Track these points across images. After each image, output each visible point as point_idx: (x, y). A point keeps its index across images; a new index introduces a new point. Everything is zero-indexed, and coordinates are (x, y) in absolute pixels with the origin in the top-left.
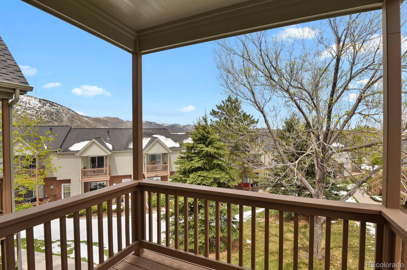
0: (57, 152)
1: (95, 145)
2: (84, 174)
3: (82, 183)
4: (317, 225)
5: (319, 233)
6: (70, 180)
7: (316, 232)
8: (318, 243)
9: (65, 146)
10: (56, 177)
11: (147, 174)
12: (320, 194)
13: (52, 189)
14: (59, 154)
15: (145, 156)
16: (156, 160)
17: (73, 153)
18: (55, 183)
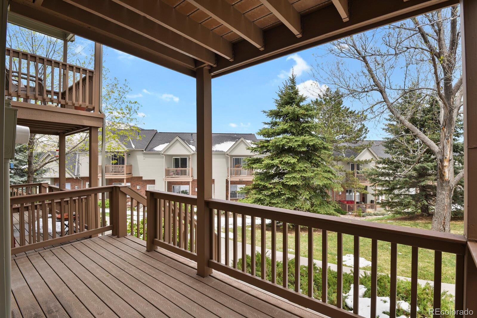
0: (143, 151)
1: (178, 143)
2: (168, 173)
3: (165, 182)
4: (444, 192)
5: (446, 202)
6: (154, 181)
7: (442, 202)
8: (444, 217)
9: (150, 146)
10: (142, 177)
11: (230, 177)
12: (446, 144)
13: (138, 190)
14: (144, 154)
15: (228, 157)
16: (240, 164)
17: (158, 153)
18: (141, 183)
